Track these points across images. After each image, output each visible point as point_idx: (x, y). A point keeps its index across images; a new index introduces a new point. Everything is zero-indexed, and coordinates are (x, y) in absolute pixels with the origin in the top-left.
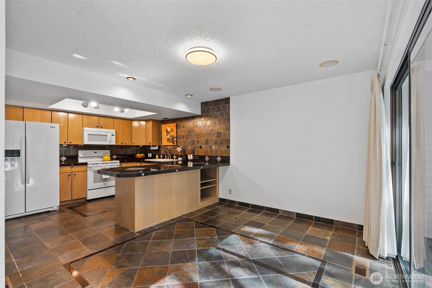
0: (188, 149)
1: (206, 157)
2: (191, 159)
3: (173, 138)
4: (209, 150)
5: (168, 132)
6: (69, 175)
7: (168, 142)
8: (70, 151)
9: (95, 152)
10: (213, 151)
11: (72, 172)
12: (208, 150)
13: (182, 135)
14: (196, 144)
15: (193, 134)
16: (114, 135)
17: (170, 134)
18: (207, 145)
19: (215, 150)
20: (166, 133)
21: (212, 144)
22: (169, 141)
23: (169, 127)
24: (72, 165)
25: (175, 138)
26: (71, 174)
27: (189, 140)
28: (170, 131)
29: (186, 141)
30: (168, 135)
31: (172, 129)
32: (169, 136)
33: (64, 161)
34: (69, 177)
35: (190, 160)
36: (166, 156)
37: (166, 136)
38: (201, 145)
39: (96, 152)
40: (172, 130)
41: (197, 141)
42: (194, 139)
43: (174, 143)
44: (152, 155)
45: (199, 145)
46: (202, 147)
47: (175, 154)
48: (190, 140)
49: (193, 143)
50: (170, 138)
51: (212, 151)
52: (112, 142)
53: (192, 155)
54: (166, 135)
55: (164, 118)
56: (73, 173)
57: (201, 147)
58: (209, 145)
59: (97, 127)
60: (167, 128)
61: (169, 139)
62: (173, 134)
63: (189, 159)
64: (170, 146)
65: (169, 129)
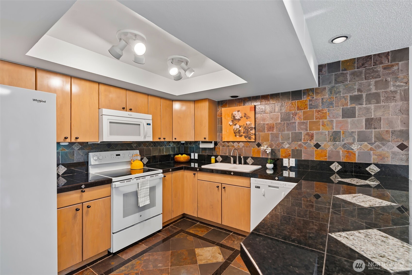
0: (283, 148)
1: (333, 165)
2: (291, 165)
3: (248, 130)
4: (341, 152)
5: (234, 119)
6: (77, 210)
7: (236, 136)
8: (74, 155)
9: (117, 155)
10: (355, 154)
11: (82, 203)
12: (339, 152)
13: (267, 124)
14: (304, 140)
15: (295, 123)
16: (150, 124)
17: (241, 123)
18: (337, 143)
19: (359, 152)
20: (232, 121)
21: (351, 141)
22: (238, 134)
23: (239, 111)
24: (82, 188)
25: (251, 130)
26: (79, 206)
27: (286, 132)
28: (241, 117)
29: (278, 134)
30: (235, 125)
31: (245, 114)
32: (237, 126)
33: (63, 174)
34: (76, 213)
35: (288, 167)
36: (232, 159)
37: (231, 126)
38: (319, 143)
39: (119, 155)
40: (245, 116)
41: (307, 134)
42: (298, 130)
43: (250, 138)
44: (199, 156)
45: (314, 142)
46: (322, 145)
47: (251, 156)
48: (288, 134)
49: (297, 137)
50: (240, 129)
51: (350, 152)
52: (147, 136)
53: (294, 159)
54: (231, 124)
55: (232, 97)
56: (85, 205)
57: (317, 146)
58: (343, 143)
59: (123, 108)
60: (234, 113)
61: (238, 130)
62: (248, 123)
63: (286, 167)
64: (239, 142)
65: (238, 116)
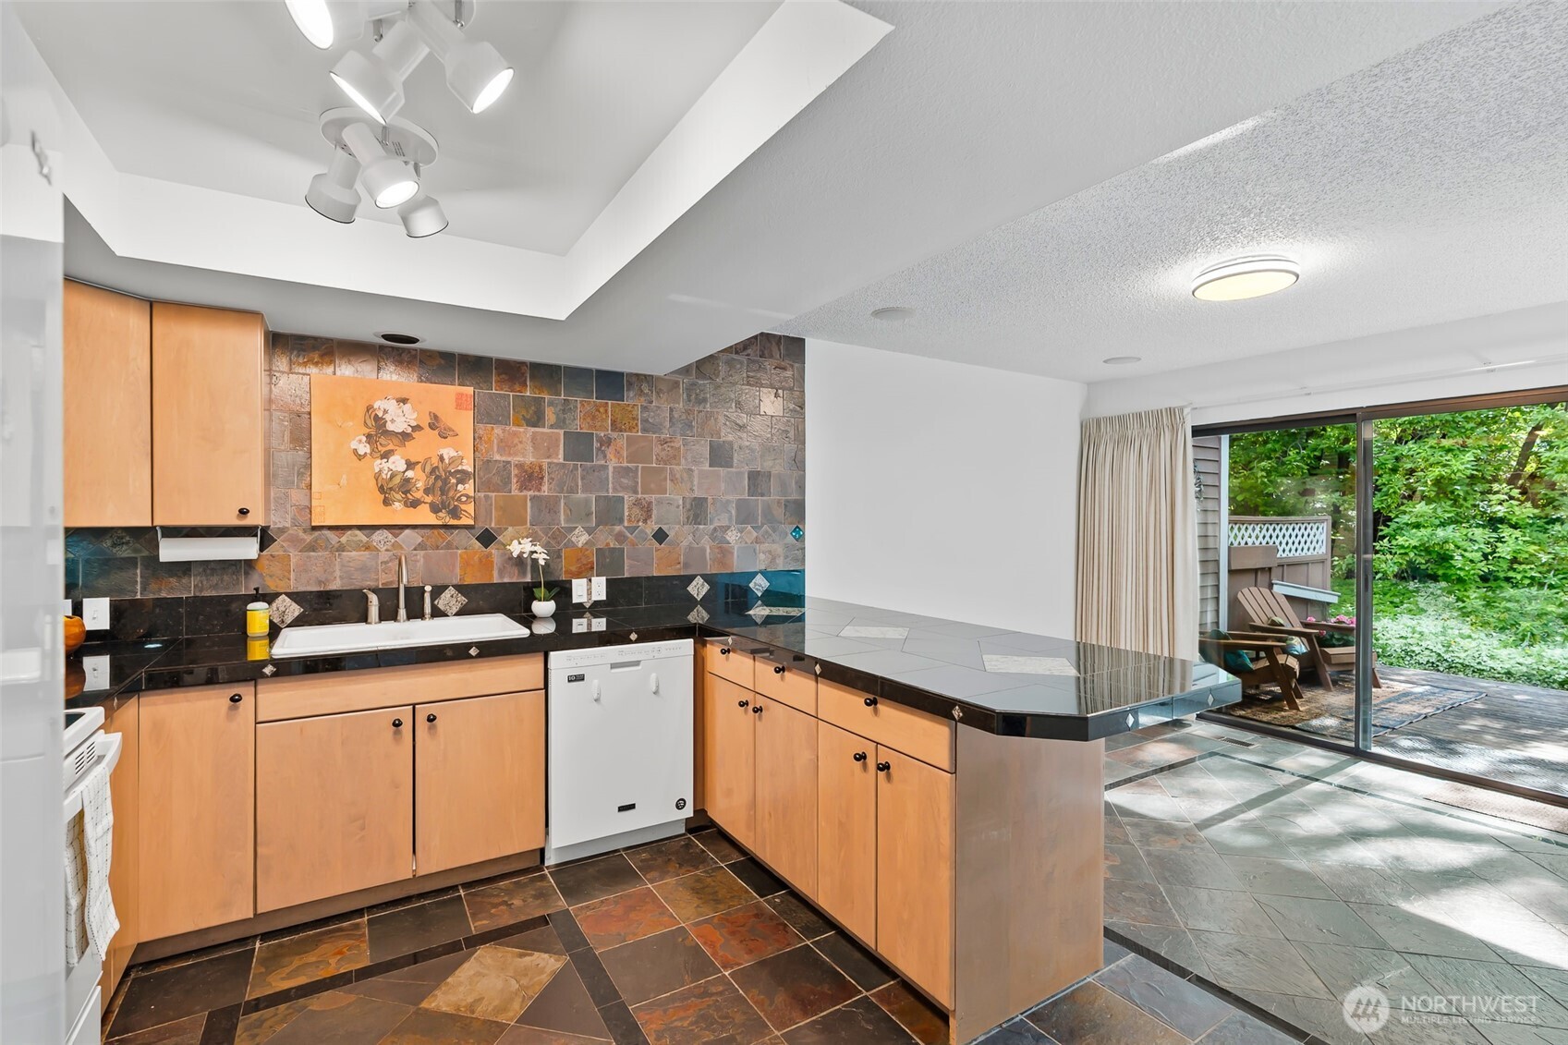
0: (571, 544)
1: (694, 583)
2: (595, 598)
3: (446, 481)
4: (708, 551)
5: (378, 430)
7: (386, 502)
10: (732, 553)
12: (703, 550)
13: (520, 466)
14: (629, 521)
15: (605, 467)
17: (415, 450)
18: (701, 527)
19: (739, 548)
20: (369, 437)
21: (725, 523)
22: (399, 496)
23: (404, 401)
25: (461, 481)
27: (580, 495)
28: (417, 428)
29: (557, 500)
30: (386, 456)
31: (436, 417)
32: (397, 463)
35: (587, 606)
36: (374, 599)
37: (360, 457)
38: (665, 528)
40: (432, 427)
41: (637, 503)
42: (615, 489)
43: (455, 513)
45: (651, 528)
46: (671, 534)
47: (455, 582)
48: (587, 501)
49: (609, 512)
50: (410, 474)
51: (723, 551)
53: (603, 579)
54: (364, 449)
55: (386, 337)
57: (660, 536)
58: (712, 527)
60: (379, 405)
61: (397, 480)
62: (448, 453)
63: (581, 605)
64: (396, 529)
65: (399, 420)
